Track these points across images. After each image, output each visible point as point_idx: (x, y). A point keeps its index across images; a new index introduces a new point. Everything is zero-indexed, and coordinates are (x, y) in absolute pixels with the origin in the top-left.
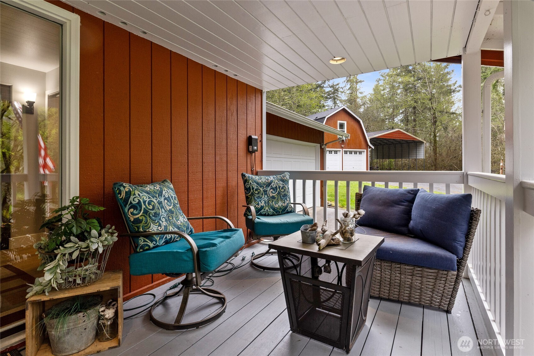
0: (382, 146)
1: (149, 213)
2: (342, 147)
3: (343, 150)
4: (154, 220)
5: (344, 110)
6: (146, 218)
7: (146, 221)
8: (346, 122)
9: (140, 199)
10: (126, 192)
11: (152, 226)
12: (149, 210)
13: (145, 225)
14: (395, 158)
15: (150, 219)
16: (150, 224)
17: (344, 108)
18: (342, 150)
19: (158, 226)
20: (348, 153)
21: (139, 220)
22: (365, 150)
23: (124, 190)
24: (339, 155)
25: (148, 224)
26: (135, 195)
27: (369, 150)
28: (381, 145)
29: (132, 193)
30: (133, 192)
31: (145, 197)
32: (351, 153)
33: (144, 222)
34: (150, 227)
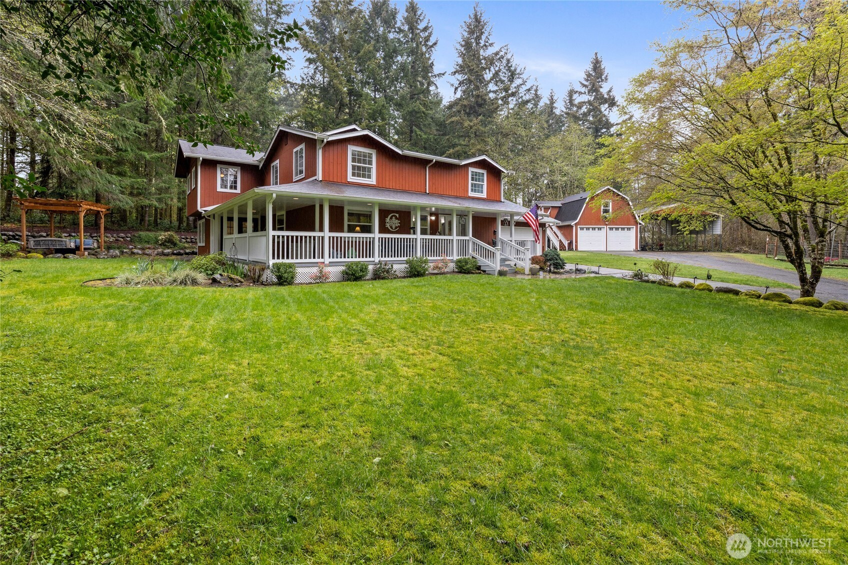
2: (606, 224)
3: (608, 226)
8: (611, 201)
20: (614, 229)
22: (634, 227)
24: (603, 231)
27: (639, 226)
32: (617, 229)
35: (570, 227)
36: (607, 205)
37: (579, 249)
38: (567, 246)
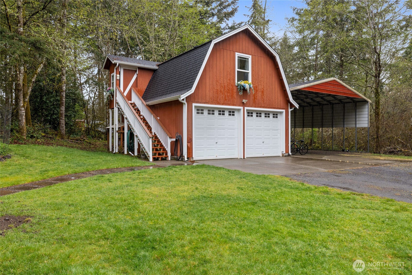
0: (312, 107)
2: (243, 103)
3: (246, 108)
5: (246, 32)
8: (250, 56)
14: (322, 125)
17: (247, 29)
18: (244, 109)
20: (254, 115)
22: (284, 111)
24: (239, 117)
27: (290, 110)
28: (310, 105)
32: (259, 114)
35: (178, 104)
36: (243, 63)
37: (196, 156)
38: (169, 150)
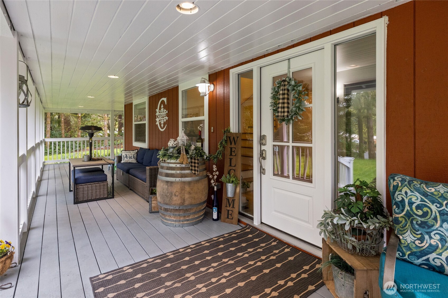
1: (413, 218)
4: (416, 229)
6: (406, 223)
7: (404, 225)
9: (405, 198)
10: (394, 186)
11: (407, 234)
12: (414, 215)
13: (401, 229)
15: (410, 225)
16: (407, 231)
19: (416, 239)
21: (398, 220)
23: (392, 183)
25: (404, 230)
26: (401, 192)
29: (399, 189)
30: (401, 188)
31: (417, 198)
33: (402, 225)
34: (403, 234)
